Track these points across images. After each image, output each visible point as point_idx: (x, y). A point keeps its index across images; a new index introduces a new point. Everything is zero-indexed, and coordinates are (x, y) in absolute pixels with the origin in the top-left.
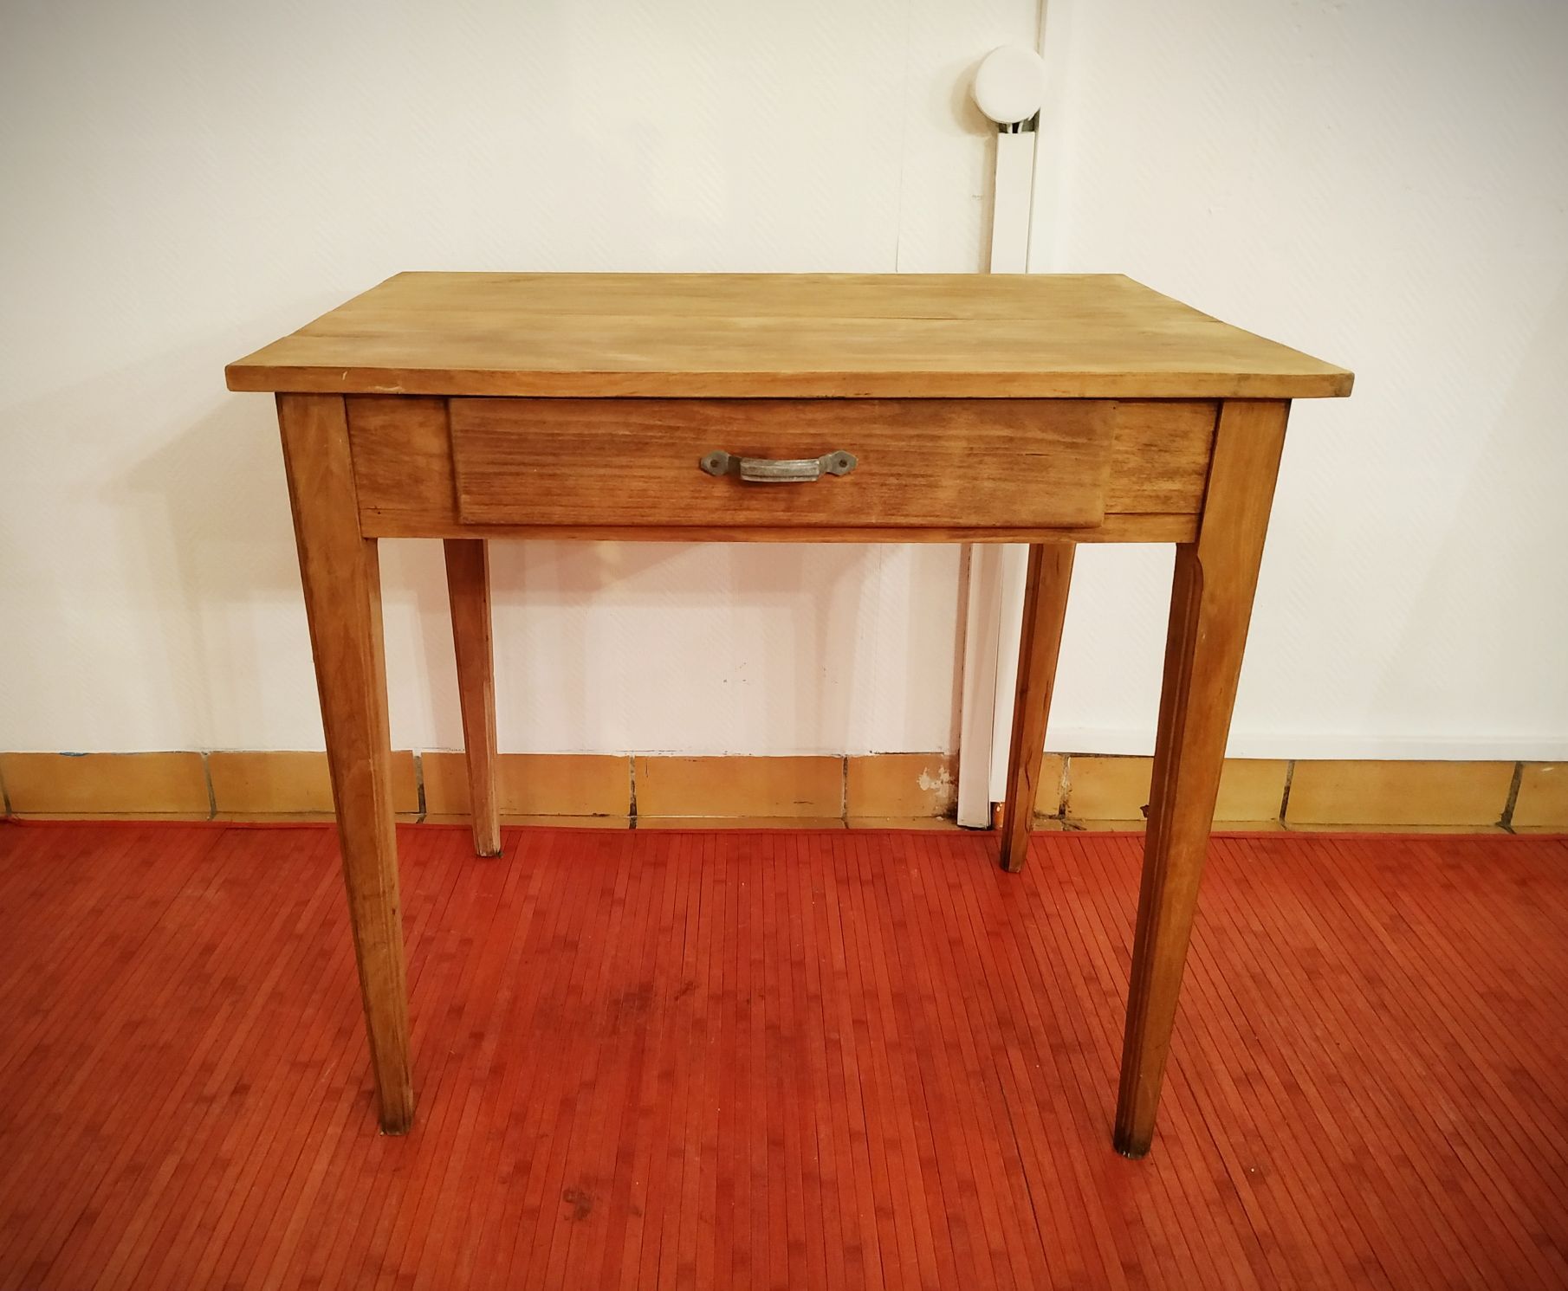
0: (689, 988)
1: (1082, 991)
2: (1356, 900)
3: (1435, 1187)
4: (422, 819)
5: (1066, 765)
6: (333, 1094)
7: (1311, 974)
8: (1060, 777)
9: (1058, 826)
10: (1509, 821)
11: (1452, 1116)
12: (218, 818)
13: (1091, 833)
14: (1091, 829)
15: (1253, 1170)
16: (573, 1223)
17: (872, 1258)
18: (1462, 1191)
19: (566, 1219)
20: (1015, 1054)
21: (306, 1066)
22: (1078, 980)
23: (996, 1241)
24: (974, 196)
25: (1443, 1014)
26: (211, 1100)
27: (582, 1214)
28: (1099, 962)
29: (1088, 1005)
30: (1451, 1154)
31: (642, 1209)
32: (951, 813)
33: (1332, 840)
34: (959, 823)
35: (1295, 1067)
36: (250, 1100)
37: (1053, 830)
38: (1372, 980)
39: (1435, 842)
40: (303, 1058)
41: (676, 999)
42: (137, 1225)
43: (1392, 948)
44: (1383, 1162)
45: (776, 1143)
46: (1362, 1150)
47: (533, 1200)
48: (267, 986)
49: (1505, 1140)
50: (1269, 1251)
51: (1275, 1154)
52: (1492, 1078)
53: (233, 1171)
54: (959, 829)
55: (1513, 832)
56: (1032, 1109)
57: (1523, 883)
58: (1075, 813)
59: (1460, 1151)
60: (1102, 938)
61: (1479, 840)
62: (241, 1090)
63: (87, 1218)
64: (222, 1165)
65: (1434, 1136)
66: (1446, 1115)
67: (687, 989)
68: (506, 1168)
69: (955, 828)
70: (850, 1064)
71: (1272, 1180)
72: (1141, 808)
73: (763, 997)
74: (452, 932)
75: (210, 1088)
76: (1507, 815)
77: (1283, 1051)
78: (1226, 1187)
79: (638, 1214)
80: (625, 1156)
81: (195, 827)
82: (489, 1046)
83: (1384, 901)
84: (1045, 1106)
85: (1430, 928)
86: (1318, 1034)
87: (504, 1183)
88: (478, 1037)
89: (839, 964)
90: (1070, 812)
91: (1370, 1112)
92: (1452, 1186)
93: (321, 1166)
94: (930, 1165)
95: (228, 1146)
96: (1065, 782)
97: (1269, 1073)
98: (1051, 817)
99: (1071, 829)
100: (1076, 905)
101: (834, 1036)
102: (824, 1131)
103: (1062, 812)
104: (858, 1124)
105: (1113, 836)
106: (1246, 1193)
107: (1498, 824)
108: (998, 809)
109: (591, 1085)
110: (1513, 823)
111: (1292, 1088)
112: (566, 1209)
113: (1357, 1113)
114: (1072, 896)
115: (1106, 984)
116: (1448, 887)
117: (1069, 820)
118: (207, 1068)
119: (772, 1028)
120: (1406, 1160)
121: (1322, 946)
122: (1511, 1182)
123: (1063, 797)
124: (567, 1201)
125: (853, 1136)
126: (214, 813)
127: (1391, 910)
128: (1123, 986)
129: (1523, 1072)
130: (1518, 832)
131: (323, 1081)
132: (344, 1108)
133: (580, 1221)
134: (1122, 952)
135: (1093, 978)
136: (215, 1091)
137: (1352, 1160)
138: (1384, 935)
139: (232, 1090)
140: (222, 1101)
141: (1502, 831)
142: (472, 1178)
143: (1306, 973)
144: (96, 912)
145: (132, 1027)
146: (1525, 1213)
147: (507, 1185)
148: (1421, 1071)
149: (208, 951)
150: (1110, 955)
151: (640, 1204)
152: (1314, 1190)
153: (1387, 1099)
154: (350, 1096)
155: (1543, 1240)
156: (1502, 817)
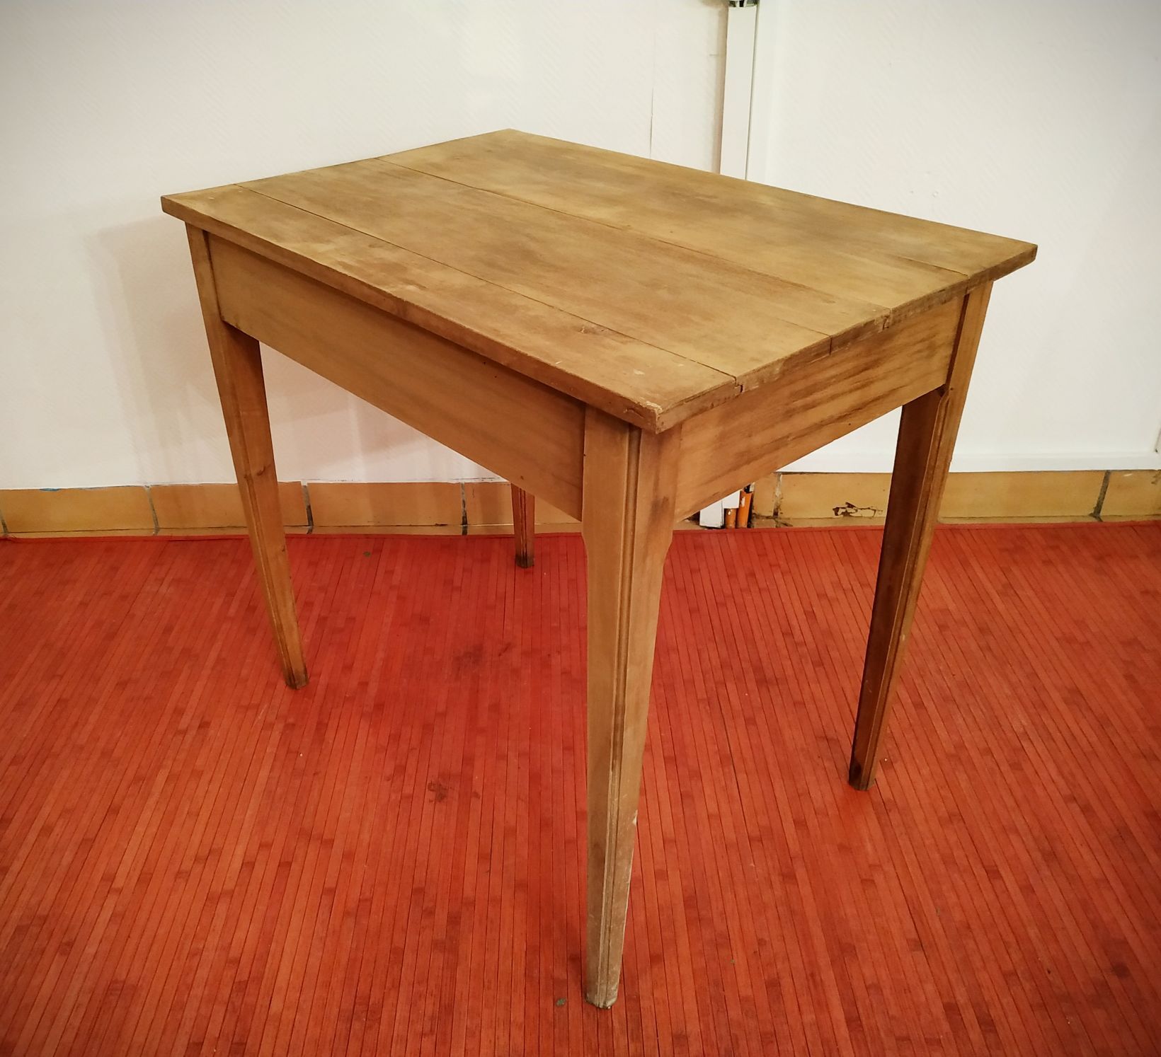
0: (508, 648)
1: (781, 644)
2: (981, 575)
3: (1005, 768)
4: (310, 531)
5: (779, 480)
6: (268, 726)
7: (942, 628)
8: (774, 489)
9: (772, 524)
10: (1099, 512)
11: (1024, 722)
12: (162, 533)
13: (796, 529)
14: (797, 525)
15: (886, 759)
16: (435, 804)
18: (1022, 769)
19: (431, 801)
20: (731, 686)
21: (247, 707)
22: (779, 636)
23: (713, 808)
24: (711, 55)
25: (1030, 654)
26: (184, 732)
28: (794, 623)
29: (784, 652)
30: (1019, 746)
31: (480, 794)
32: (696, 518)
33: (969, 529)
34: (701, 524)
35: (922, 691)
36: (212, 732)
37: (768, 527)
38: (983, 630)
39: (1042, 529)
40: (244, 702)
41: (500, 655)
42: (146, 815)
43: (1001, 607)
44: (974, 753)
46: (960, 746)
47: (408, 790)
48: (213, 655)
49: (1057, 736)
50: (890, 811)
51: (902, 750)
52: (1056, 696)
53: (206, 778)
54: (701, 529)
55: (1101, 521)
56: (742, 723)
57: (1100, 558)
58: (785, 514)
59: (1025, 745)
60: (797, 604)
61: (1075, 528)
62: (204, 725)
63: (113, 810)
64: (198, 774)
65: (1010, 735)
66: (1021, 720)
67: (506, 649)
68: (389, 770)
69: (697, 528)
71: (898, 765)
72: (834, 509)
73: (559, 652)
74: (340, 612)
75: (183, 725)
76: (1098, 508)
77: (916, 681)
79: (477, 795)
80: (468, 760)
81: (145, 540)
82: (373, 689)
83: (999, 573)
84: (750, 721)
85: (1030, 593)
86: (941, 668)
87: (388, 780)
88: (364, 685)
90: (781, 513)
91: (969, 720)
92: (1016, 766)
93: (264, 774)
94: (671, 761)
95: (200, 761)
96: (778, 493)
97: (904, 695)
98: (768, 518)
99: (782, 526)
100: (781, 582)
103: (776, 514)
105: (811, 530)
106: (879, 775)
107: (1091, 515)
108: (729, 513)
109: (444, 715)
110: (1102, 513)
111: (919, 705)
112: (430, 795)
113: (961, 721)
114: (778, 575)
115: (798, 637)
116: (1048, 562)
117: (780, 519)
118: (179, 712)
119: (566, 673)
120: (989, 751)
121: (952, 607)
122: (1057, 764)
123: (776, 503)
124: (431, 790)
126: (158, 529)
127: (1004, 580)
128: (809, 638)
129: (1076, 691)
130: (1104, 520)
131: (259, 718)
132: (276, 735)
133: (440, 802)
134: (811, 615)
135: (788, 633)
136: (186, 726)
137: (953, 751)
138: (997, 599)
139: (198, 725)
140: (193, 732)
141: (1093, 520)
142: (366, 777)
143: (939, 627)
144: (83, 604)
145: (122, 685)
146: (1061, 783)
147: (390, 781)
148: (1008, 691)
149: (168, 630)
150: (802, 617)
151: (480, 791)
152: (925, 771)
153: (982, 711)
154: (279, 726)
155: (1070, 799)
156: (1094, 509)
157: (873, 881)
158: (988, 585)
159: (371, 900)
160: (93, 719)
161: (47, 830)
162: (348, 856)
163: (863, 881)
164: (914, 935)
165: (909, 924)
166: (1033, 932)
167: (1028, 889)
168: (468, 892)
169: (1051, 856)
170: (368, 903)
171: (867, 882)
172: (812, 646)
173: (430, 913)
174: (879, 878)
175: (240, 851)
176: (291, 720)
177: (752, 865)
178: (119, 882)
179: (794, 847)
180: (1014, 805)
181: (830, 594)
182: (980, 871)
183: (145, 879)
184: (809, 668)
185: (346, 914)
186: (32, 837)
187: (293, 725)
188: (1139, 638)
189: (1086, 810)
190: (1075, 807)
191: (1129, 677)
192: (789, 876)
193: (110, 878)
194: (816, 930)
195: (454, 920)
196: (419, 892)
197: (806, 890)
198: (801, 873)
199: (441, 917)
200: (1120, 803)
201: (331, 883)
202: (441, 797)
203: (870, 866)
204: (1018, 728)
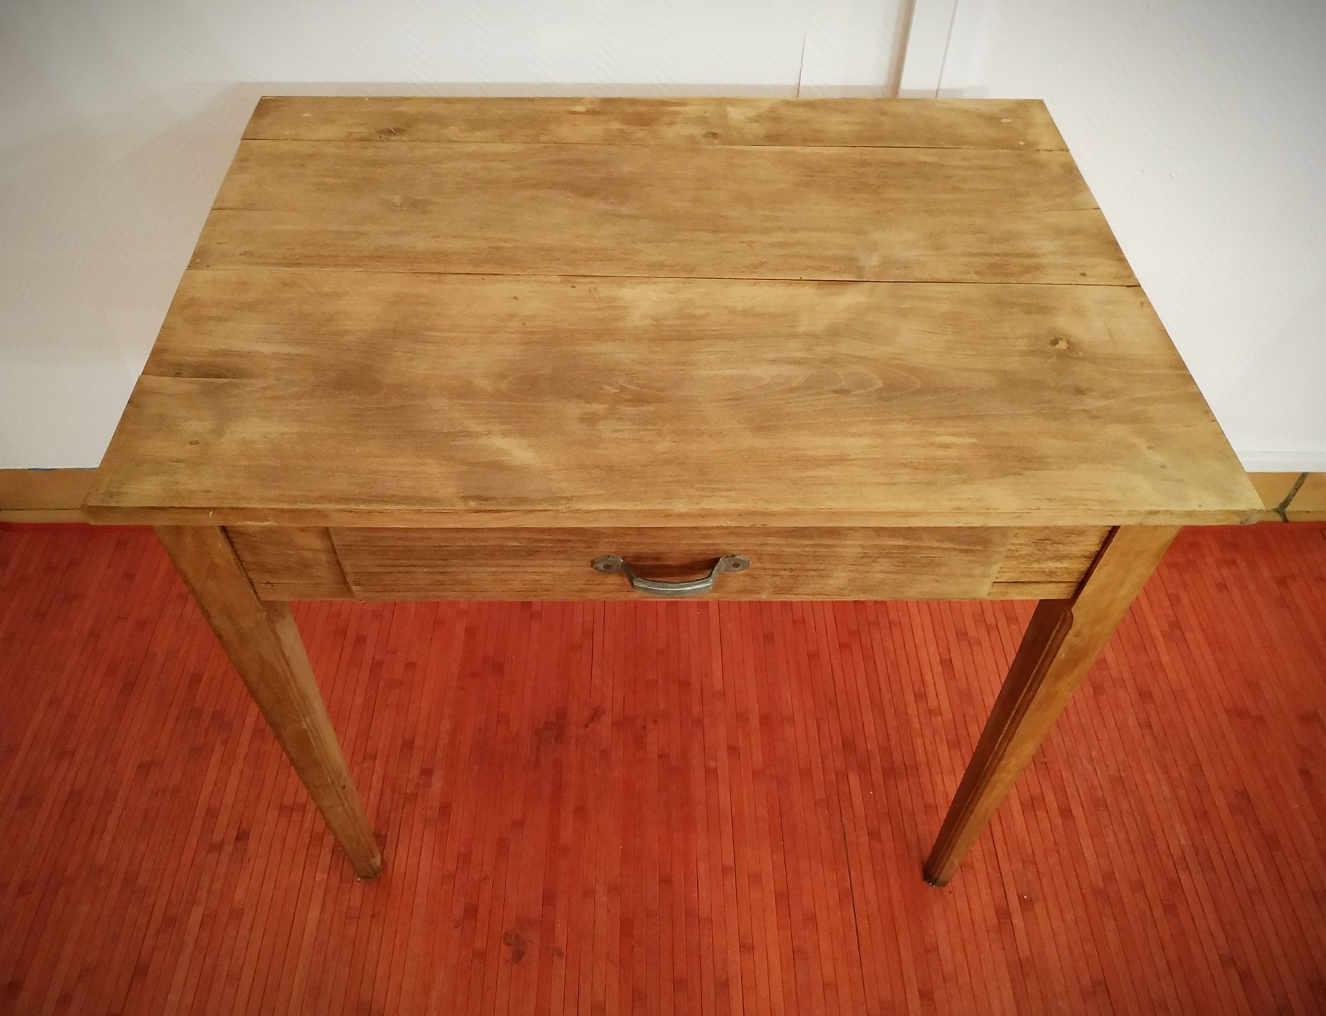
0: (596, 714)
1: (912, 710)
3: (1159, 911)
6: (316, 839)
7: (1097, 689)
10: (1285, 508)
11: (1183, 841)
15: (1025, 897)
16: (512, 965)
17: (736, 993)
18: (1177, 913)
19: (507, 962)
20: (854, 779)
21: (292, 809)
22: (910, 697)
23: (829, 971)
25: (1193, 733)
26: (219, 848)
27: (519, 956)
28: (928, 678)
29: (916, 725)
30: (1176, 878)
31: (564, 950)
35: (1071, 791)
36: (252, 846)
38: (1145, 695)
39: (1220, 533)
40: (288, 800)
41: (586, 726)
42: (179, 978)
43: (1165, 659)
44: (1124, 888)
45: (666, 881)
46: (1109, 877)
47: (480, 944)
48: (249, 724)
49: (1218, 863)
50: (1028, 975)
51: (1044, 879)
52: (1221, 800)
53: (246, 921)
55: (1287, 520)
56: (864, 838)
57: (1282, 581)
59: (1183, 877)
60: (933, 648)
61: (1256, 531)
62: (242, 836)
63: (140, 971)
64: (236, 914)
65: (1166, 860)
66: (1179, 837)
67: (594, 716)
68: (458, 912)
70: (724, 793)
71: (1039, 908)
73: (656, 723)
74: (398, 654)
75: (217, 838)
76: (1286, 499)
77: (1064, 774)
78: (1003, 914)
79: (561, 955)
80: (549, 898)
82: (437, 783)
83: (1165, 602)
84: (874, 835)
85: (1200, 636)
86: (1094, 755)
87: (457, 927)
88: (427, 772)
89: (718, 685)
91: (1122, 836)
92: (1170, 908)
93: (314, 914)
94: (783, 897)
95: (239, 895)
97: (1050, 797)
100: (915, 613)
101: (712, 764)
102: (703, 866)
104: (729, 860)
106: (1018, 920)
107: (1276, 511)
109: (519, 824)
110: (1288, 509)
111: (1066, 813)
112: (506, 951)
113: (1112, 836)
115: (933, 703)
116: (1222, 586)
118: (212, 814)
119: (663, 756)
120: (1142, 885)
121: (1110, 656)
122: (1216, 907)
124: (506, 944)
125: (725, 871)
127: (1171, 613)
128: (945, 705)
129: (1244, 794)
130: (1289, 518)
131: (307, 825)
132: (326, 855)
133: (517, 963)
134: (947, 664)
135: (921, 696)
136: (222, 837)
137: (1101, 885)
138: (1161, 645)
139: (235, 836)
140: (229, 848)
141: (1278, 518)
142: (432, 922)
143: (1093, 688)
144: (94, 635)
145: (145, 769)
146: (1220, 936)
147: (460, 929)
148: (1167, 794)
149: (196, 680)
150: (938, 669)
151: (562, 945)
152: (1069, 916)
153: (1136, 821)
155: (1229, 961)
156: (1281, 504)
158: (1151, 620)
160: (112, 822)
161: (64, 1000)
172: (948, 715)
180: (1166, 968)
181: (972, 633)
184: (943, 750)
186: (50, 1007)
188: (1319, 711)
189: (1245, 977)
190: (1233, 973)
191: (1305, 773)
204: (1176, 852)
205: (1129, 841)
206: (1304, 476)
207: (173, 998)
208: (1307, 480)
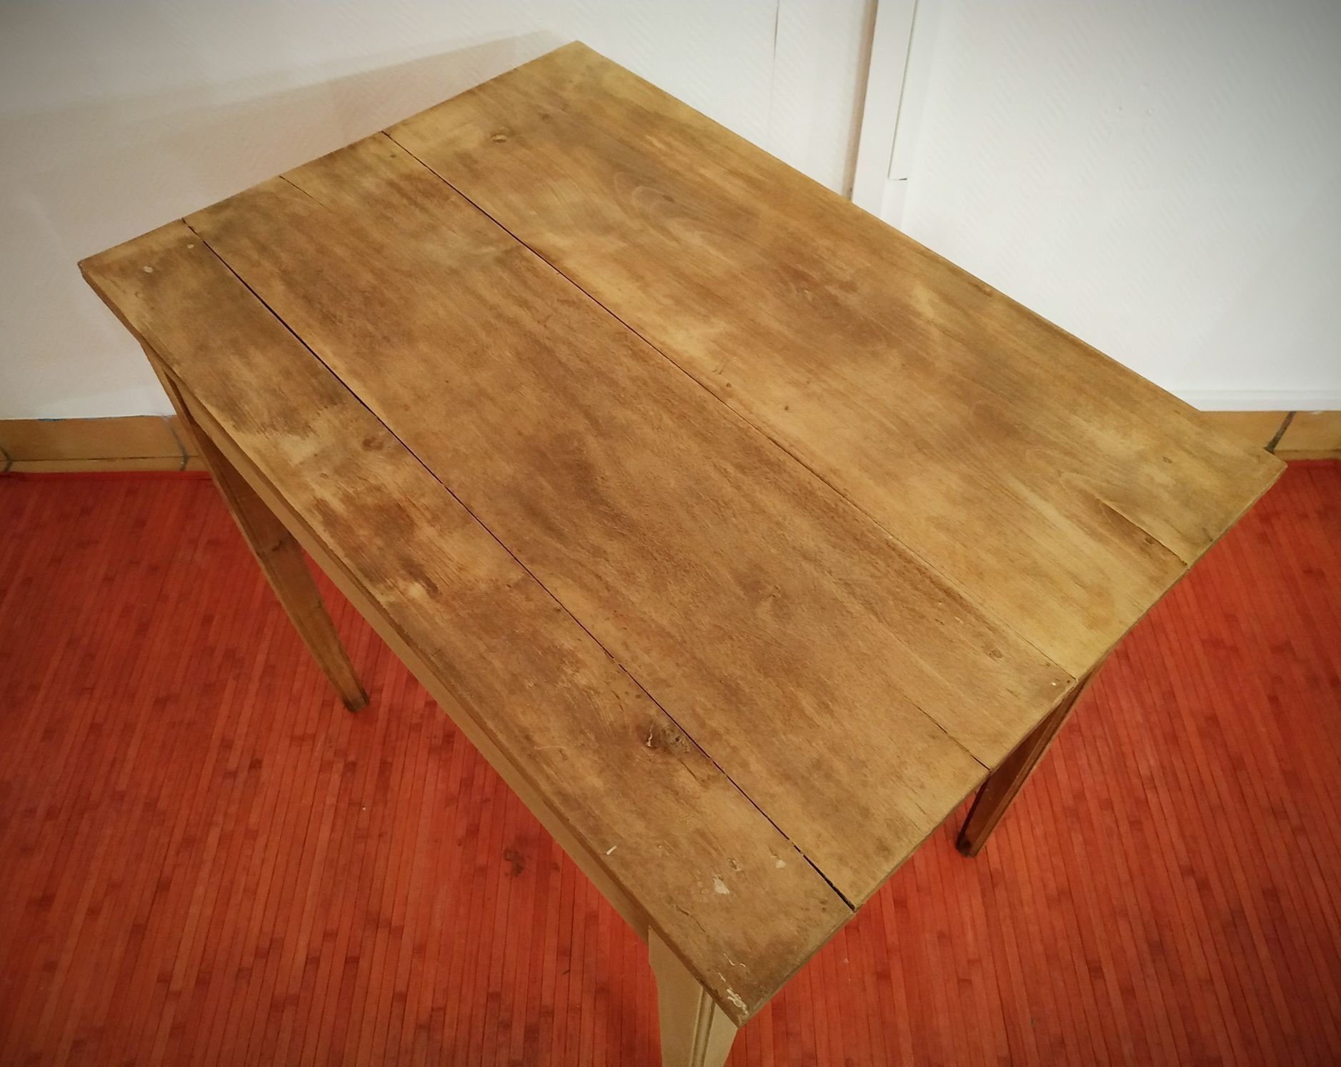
3: (1124, 827)
6: (326, 766)
10: (1274, 446)
11: (1152, 762)
12: (191, 465)
16: (511, 879)
18: (1143, 830)
19: (506, 875)
21: (302, 739)
25: (1170, 664)
26: (234, 775)
30: (1143, 797)
31: (560, 864)
36: (265, 774)
40: (299, 731)
42: (200, 890)
44: (1093, 805)
46: (1080, 796)
47: (481, 860)
48: (261, 659)
49: (1185, 784)
50: (997, 887)
52: (1191, 725)
53: (261, 840)
59: (1149, 796)
62: (256, 765)
63: (163, 886)
64: (252, 835)
65: (1135, 781)
66: (1148, 761)
68: (461, 832)
75: (232, 764)
76: (1276, 440)
79: (556, 868)
81: (172, 476)
82: (441, 714)
87: (460, 845)
88: (431, 704)
91: (1093, 759)
92: (1136, 824)
95: (253, 819)
110: (1277, 447)
112: (506, 866)
113: (1084, 761)
118: (227, 745)
120: (1108, 805)
122: (1179, 822)
124: (506, 860)
126: (186, 459)
129: (1213, 719)
131: (316, 754)
132: (336, 778)
133: (516, 876)
136: (236, 766)
137: (1071, 802)
139: (248, 764)
140: (242, 776)
142: (436, 840)
144: (109, 579)
145: (161, 703)
146: (1180, 846)
147: (462, 846)
148: (1140, 719)
149: (208, 620)
151: (559, 860)
152: (1039, 831)
153: (1108, 746)
154: (339, 766)
155: (1188, 871)
156: (1270, 443)
157: (969, 982)
159: (444, 1009)
160: (132, 753)
161: (93, 912)
162: (420, 950)
163: (959, 981)
164: (1005, 1052)
165: (1002, 1036)
166: (1127, 1048)
167: (1128, 992)
168: (547, 1000)
169: (1158, 948)
170: (442, 1013)
171: (964, 982)
173: (507, 1026)
174: (977, 979)
175: (303, 943)
176: (352, 758)
177: (846, 960)
178: (176, 985)
179: (892, 939)
180: (1128, 878)
182: (1083, 970)
183: (203, 982)
185: (419, 1027)
186: (79, 919)
187: (354, 764)
188: (1291, 640)
189: (1203, 886)
190: (1191, 882)
191: (1273, 699)
192: (883, 976)
193: (165, 979)
194: (906, 1046)
195: (531, 1034)
196: (494, 997)
197: (900, 996)
198: (897, 973)
199: (518, 1032)
200: (1239, 877)
201: (401, 987)
202: (518, 870)
203: (969, 961)
204: (1144, 771)
205: (1100, 762)
206: (1291, 415)
207: (194, 910)
208: (1295, 418)
